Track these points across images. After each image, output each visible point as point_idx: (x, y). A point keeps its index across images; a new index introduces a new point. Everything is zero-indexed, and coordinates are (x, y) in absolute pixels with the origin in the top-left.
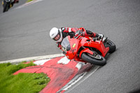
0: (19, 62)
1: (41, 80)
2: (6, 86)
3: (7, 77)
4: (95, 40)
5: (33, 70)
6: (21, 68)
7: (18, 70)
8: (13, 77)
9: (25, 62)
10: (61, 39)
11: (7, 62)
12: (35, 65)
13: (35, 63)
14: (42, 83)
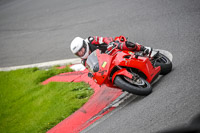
0: (50, 67)
1: (81, 92)
2: (33, 100)
3: (33, 87)
4: (137, 57)
5: (69, 78)
6: (53, 75)
7: (48, 78)
8: (41, 87)
9: (59, 66)
10: (87, 53)
11: (33, 66)
12: (72, 71)
13: (72, 68)
14: (82, 97)
